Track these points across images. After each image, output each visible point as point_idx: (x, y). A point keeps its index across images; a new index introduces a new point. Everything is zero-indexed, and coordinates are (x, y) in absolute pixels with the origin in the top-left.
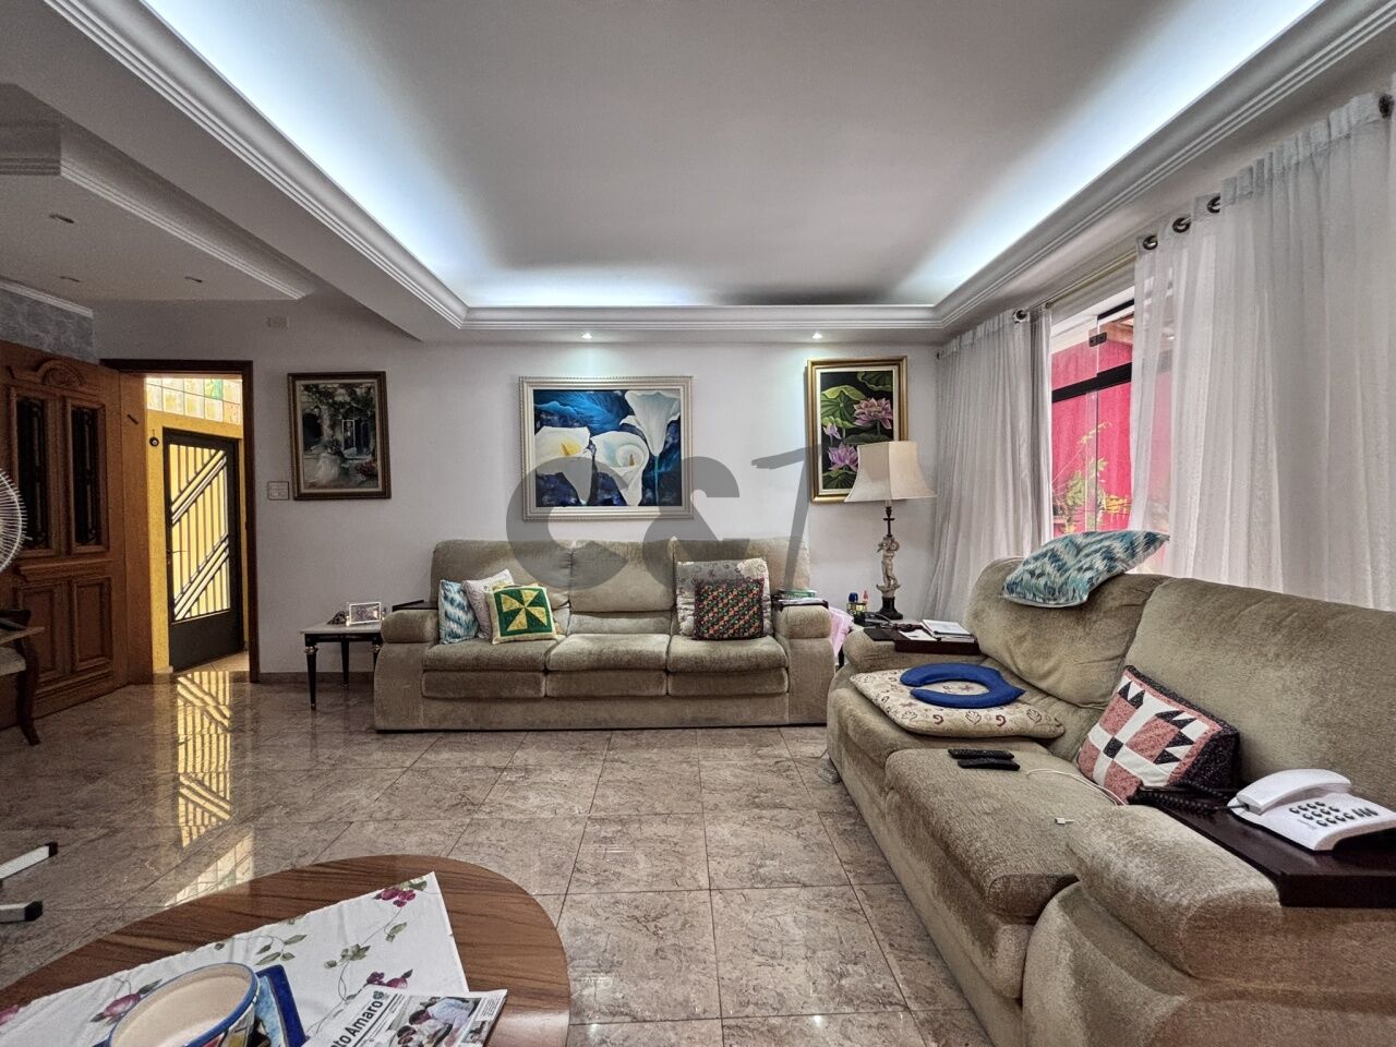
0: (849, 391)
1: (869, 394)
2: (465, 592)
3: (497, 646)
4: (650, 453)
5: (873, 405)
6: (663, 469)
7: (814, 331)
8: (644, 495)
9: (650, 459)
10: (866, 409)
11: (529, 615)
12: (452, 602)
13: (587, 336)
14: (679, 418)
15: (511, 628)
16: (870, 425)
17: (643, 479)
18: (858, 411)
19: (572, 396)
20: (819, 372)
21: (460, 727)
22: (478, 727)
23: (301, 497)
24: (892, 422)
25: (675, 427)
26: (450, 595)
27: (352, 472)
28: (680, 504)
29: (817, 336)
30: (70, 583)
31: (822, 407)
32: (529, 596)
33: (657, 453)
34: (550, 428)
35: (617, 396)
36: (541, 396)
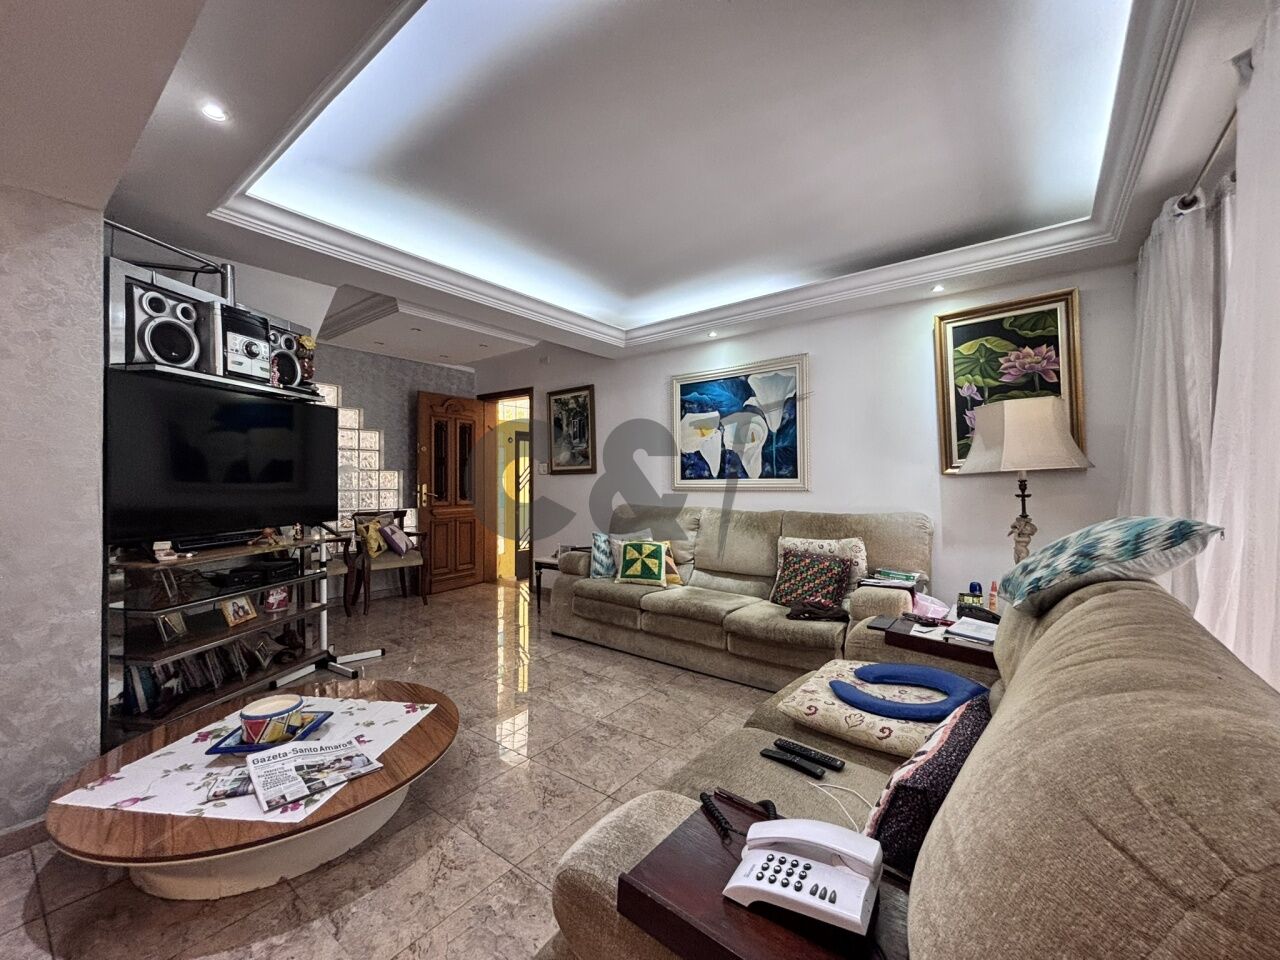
0: (992, 343)
1: (1021, 342)
2: (609, 542)
3: (617, 586)
4: (769, 430)
5: (1028, 355)
6: (780, 444)
7: (935, 283)
8: (763, 469)
9: (769, 435)
10: (1017, 361)
11: (644, 563)
12: (598, 548)
13: (713, 335)
14: (795, 395)
15: (628, 573)
16: (1023, 380)
17: (763, 454)
18: (1005, 365)
19: (707, 386)
20: (949, 328)
21: (591, 640)
22: (602, 642)
23: (553, 473)
24: (1057, 373)
25: (791, 404)
26: (598, 543)
27: (577, 455)
28: (796, 477)
29: (939, 289)
30: (456, 521)
31: (955, 366)
32: (647, 549)
33: (774, 430)
34: (691, 414)
35: (742, 381)
36: (686, 389)
